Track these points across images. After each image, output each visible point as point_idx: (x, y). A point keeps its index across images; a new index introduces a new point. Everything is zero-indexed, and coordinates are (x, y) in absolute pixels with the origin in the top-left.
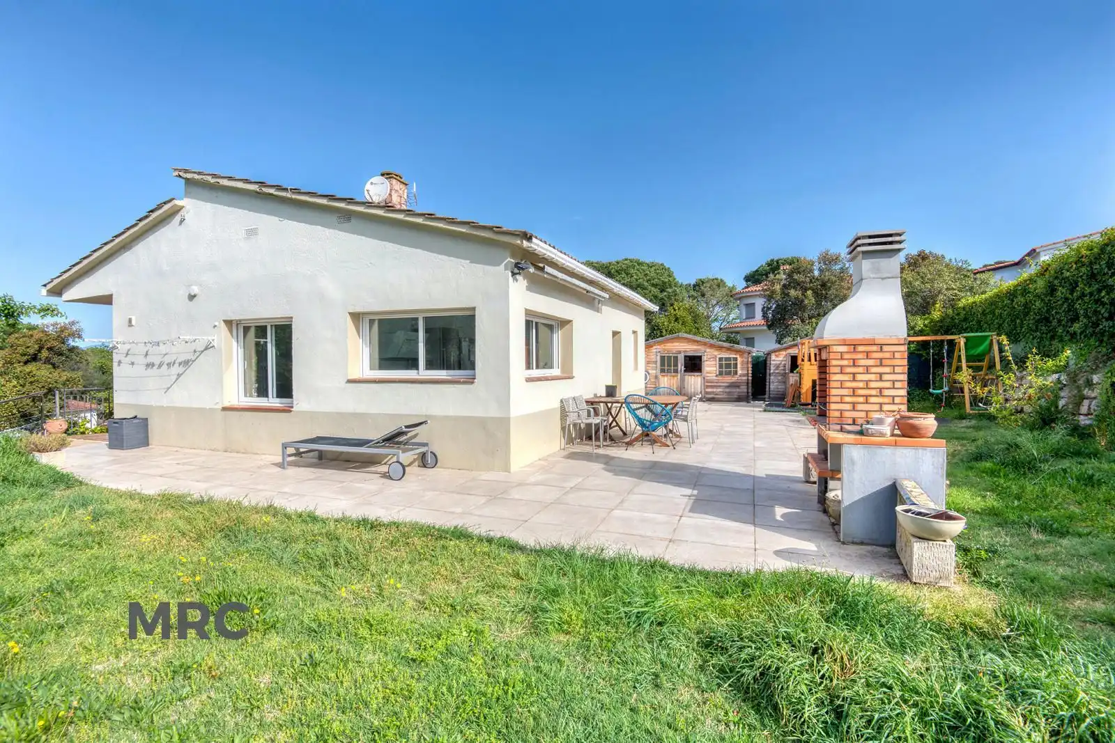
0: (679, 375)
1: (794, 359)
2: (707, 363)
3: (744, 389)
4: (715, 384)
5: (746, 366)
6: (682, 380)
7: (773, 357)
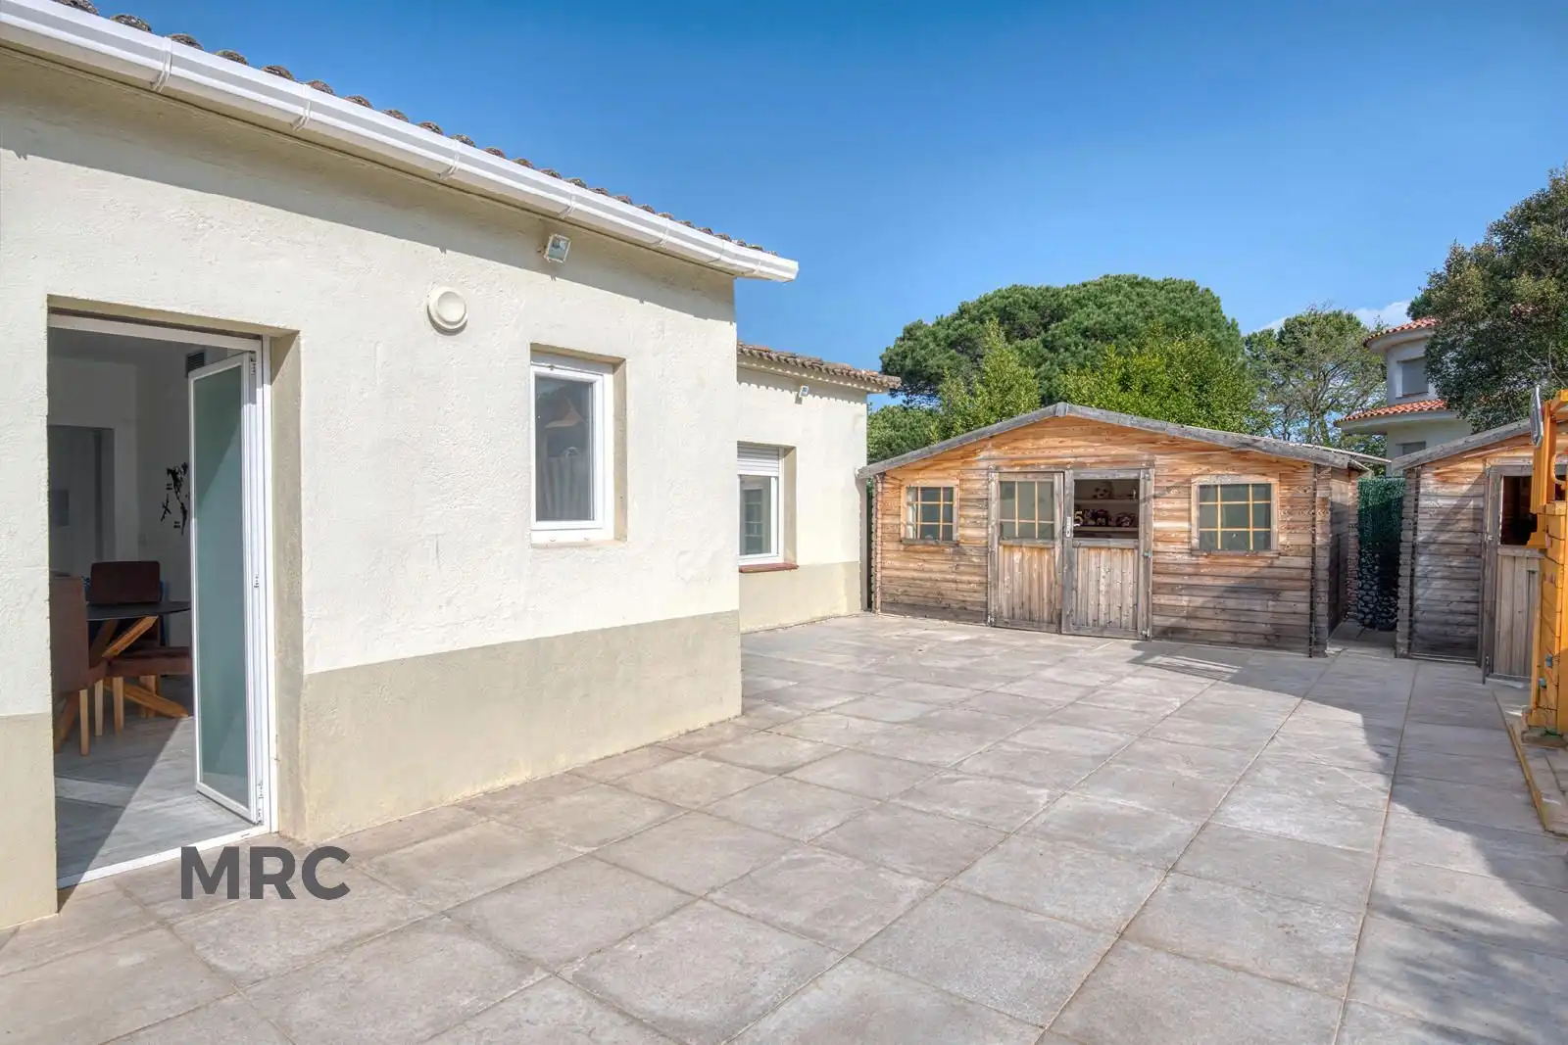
0: (1058, 543)
1: (1518, 488)
2: (1163, 504)
3: (1297, 602)
4: (1186, 580)
5: (1306, 516)
6: (1069, 562)
7: (1429, 482)
